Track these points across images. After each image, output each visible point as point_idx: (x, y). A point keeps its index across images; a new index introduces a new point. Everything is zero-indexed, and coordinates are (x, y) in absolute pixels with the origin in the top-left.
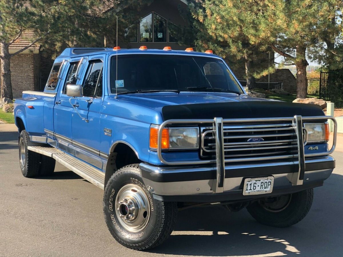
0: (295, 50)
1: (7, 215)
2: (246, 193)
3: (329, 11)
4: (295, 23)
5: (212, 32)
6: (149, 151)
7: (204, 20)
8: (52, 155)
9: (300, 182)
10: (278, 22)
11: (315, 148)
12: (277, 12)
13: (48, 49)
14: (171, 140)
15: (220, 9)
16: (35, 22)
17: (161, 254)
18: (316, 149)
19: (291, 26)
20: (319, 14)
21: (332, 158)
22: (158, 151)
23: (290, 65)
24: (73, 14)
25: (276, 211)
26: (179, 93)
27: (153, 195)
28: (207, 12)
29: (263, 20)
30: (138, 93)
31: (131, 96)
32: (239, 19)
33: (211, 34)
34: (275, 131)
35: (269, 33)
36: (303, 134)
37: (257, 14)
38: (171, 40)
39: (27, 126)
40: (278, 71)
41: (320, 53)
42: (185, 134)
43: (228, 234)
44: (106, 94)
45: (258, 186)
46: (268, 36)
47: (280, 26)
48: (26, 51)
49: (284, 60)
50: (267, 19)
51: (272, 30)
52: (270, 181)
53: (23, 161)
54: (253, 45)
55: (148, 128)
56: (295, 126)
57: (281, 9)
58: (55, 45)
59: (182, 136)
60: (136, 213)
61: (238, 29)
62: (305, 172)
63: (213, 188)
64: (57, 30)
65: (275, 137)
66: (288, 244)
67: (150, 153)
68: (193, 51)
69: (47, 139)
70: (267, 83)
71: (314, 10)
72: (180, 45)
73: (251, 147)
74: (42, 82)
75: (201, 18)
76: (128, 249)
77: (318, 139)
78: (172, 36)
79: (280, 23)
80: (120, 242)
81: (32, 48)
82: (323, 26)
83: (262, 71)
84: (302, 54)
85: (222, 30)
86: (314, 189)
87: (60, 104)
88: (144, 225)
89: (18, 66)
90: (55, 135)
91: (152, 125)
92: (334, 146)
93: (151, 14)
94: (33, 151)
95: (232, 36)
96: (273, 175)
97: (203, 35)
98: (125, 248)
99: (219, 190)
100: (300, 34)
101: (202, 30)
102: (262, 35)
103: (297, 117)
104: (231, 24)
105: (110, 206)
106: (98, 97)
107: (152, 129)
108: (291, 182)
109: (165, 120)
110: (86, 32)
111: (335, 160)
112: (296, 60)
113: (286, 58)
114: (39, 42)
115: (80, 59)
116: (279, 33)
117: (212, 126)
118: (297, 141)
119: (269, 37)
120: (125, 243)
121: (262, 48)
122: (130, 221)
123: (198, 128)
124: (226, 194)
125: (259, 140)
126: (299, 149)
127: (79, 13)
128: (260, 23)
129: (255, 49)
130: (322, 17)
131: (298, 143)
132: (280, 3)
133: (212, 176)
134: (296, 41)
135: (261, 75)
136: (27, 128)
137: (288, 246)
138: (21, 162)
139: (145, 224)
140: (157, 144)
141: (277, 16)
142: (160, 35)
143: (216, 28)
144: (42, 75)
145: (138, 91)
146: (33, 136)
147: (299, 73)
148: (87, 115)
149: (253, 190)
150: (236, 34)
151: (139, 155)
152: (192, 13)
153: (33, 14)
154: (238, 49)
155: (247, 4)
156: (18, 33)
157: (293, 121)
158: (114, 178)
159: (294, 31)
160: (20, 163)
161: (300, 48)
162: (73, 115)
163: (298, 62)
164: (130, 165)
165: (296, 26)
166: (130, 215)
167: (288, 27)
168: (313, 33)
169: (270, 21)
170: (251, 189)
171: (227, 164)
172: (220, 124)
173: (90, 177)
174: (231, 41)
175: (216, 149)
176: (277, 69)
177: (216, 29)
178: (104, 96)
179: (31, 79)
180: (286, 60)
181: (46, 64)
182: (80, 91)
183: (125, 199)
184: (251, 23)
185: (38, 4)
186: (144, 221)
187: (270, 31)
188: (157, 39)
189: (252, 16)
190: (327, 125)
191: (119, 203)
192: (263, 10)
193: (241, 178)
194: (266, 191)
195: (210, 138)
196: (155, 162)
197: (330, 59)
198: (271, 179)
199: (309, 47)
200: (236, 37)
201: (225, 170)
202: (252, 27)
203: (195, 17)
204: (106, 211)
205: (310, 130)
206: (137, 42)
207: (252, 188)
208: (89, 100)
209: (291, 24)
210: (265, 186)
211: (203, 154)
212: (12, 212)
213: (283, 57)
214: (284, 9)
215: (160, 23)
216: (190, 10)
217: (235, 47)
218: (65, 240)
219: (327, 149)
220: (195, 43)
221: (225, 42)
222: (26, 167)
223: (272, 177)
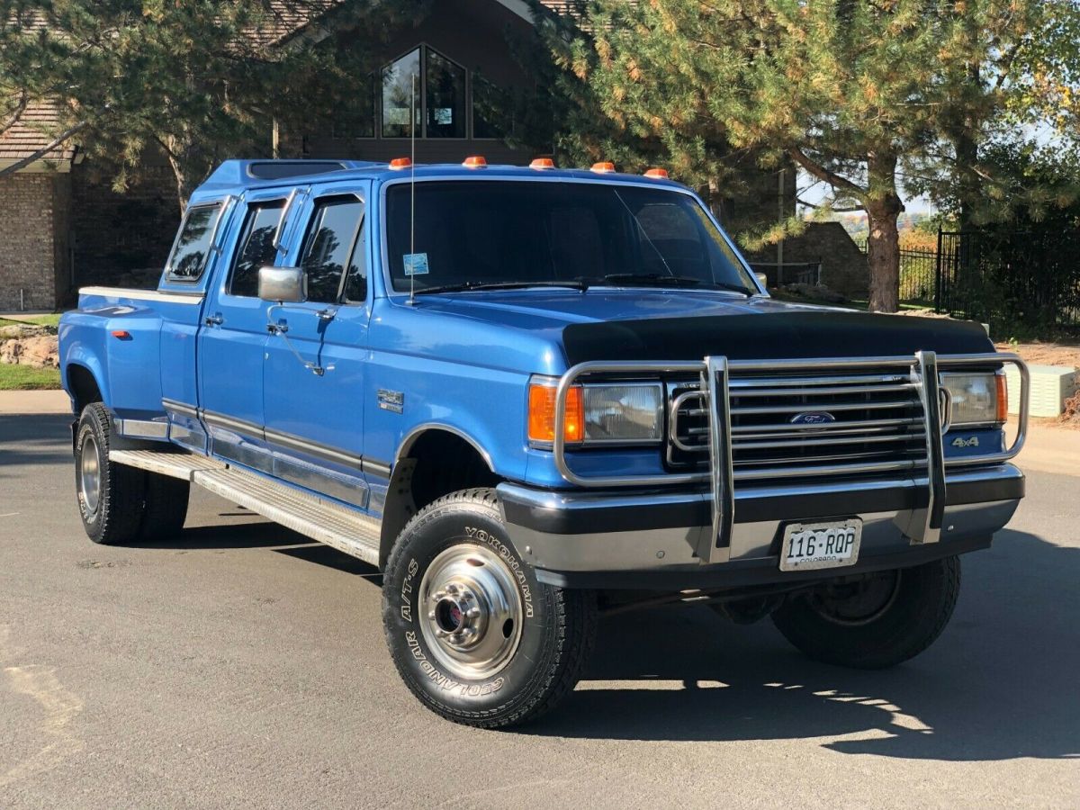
0: (865, 164)
1: (84, 645)
2: (787, 564)
3: (967, 48)
4: (867, 83)
5: (615, 110)
6: (525, 449)
7: (589, 72)
8: (192, 474)
9: (932, 536)
10: (814, 81)
11: (970, 442)
12: (810, 49)
13: (104, 159)
14: (588, 419)
15: (637, 37)
16: (66, 76)
17: (553, 738)
18: (972, 445)
19: (854, 92)
20: (940, 56)
21: (1015, 471)
22: (555, 449)
23: (851, 209)
24: (186, 51)
25: (856, 624)
26: (585, 289)
27: (537, 571)
28: (600, 48)
29: (768, 74)
30: (470, 290)
31: (454, 298)
32: (697, 70)
33: (610, 114)
34: (864, 394)
35: (787, 113)
36: (939, 403)
37: (751, 57)
38: (481, 130)
39: (108, 389)
40: (813, 227)
41: (941, 174)
42: (624, 402)
43: (726, 685)
44: (380, 293)
45: (821, 545)
46: (785, 122)
47: (819, 92)
48: (37, 166)
49: (831, 196)
50: (782, 71)
51: (797, 104)
52: (852, 531)
53: (88, 496)
54: (739, 148)
55: (521, 386)
56: (918, 382)
57: (826, 40)
58: (122, 147)
59: (617, 408)
60: (482, 625)
61: (692, 99)
62: (948, 509)
63: (699, 549)
64: (137, 101)
65: (864, 411)
66: (898, 709)
67: (528, 456)
68: (613, 171)
69: (169, 429)
70: (775, 264)
71: (924, 42)
72: (511, 147)
73: (799, 439)
74: (76, 261)
75: (581, 65)
76: (458, 725)
77: (978, 416)
78: (485, 119)
79: (822, 82)
80: (434, 708)
81: (55, 154)
82: (950, 91)
83: (767, 229)
84: (886, 176)
85: (645, 103)
86: (961, 557)
87: (218, 323)
88: (506, 658)
89: (6, 211)
90: (201, 414)
91: (535, 377)
92: (1021, 436)
93: (418, 50)
94: (130, 463)
95: (675, 122)
96: (858, 515)
97: (587, 117)
98: (449, 724)
99: (719, 556)
100: (880, 117)
101: (582, 103)
102: (768, 119)
103: (925, 357)
104: (672, 85)
105: (404, 609)
106: (352, 302)
107: (536, 388)
108: (907, 535)
109: (573, 365)
110: (217, 105)
111: (1024, 476)
112: (869, 195)
113: (836, 189)
114: (75, 138)
115: (288, 194)
116: (817, 113)
117: (699, 380)
118: (925, 420)
119: (787, 125)
120: (450, 710)
121: (767, 158)
122: (463, 647)
123: (660, 385)
124: (734, 566)
125: (823, 417)
126: (929, 445)
127: (203, 49)
128: (761, 82)
129: (745, 161)
130: (947, 65)
131: (927, 426)
132: (821, 23)
133: (698, 516)
134: (868, 138)
135: (764, 239)
136: (109, 397)
137: (896, 714)
138: (83, 499)
139: (509, 653)
140: (552, 429)
141: (812, 62)
142: (445, 116)
143: (627, 98)
144: (77, 241)
145: (470, 286)
146: (125, 420)
147: (877, 234)
148: (317, 353)
149: (805, 557)
150: (687, 114)
151: (493, 463)
152: (553, 51)
153: (61, 51)
154: (694, 161)
155: (720, 23)
156: (13, 110)
157: (912, 367)
158: (416, 528)
159: (863, 107)
160: (79, 501)
161: (879, 160)
162: (267, 355)
163: (876, 200)
164: (463, 491)
165: (869, 92)
166: (465, 630)
167: (844, 94)
168: (919, 115)
169: (790, 76)
170: (800, 555)
171: (741, 484)
172: (721, 374)
173: (327, 532)
174: (672, 137)
175: (710, 443)
176: (812, 223)
177: (626, 100)
178: (374, 298)
179: (44, 251)
180: (837, 195)
181: (90, 204)
182: (299, 285)
183: (451, 587)
184: (733, 83)
185: (78, 19)
186: (503, 648)
187: (791, 107)
188: (436, 129)
189: (736, 63)
190: (1000, 379)
191: (434, 596)
192: (766, 43)
193: (776, 524)
194: (841, 560)
195: (693, 412)
196: (545, 478)
197: (971, 194)
198: (855, 527)
199: (906, 157)
200: (688, 124)
201: (735, 500)
202: (735, 93)
203: (562, 64)
204: (390, 621)
205: (958, 391)
206: (375, 138)
207: (804, 552)
208: (323, 310)
209: (853, 86)
210: (840, 545)
211: (673, 457)
212: (95, 638)
213: (828, 184)
214: (834, 42)
215: (440, 77)
216: (548, 42)
217: (683, 155)
218: (274, 705)
219: (1003, 446)
220: (558, 142)
221: (652, 140)
222: (103, 513)
223: (857, 521)
